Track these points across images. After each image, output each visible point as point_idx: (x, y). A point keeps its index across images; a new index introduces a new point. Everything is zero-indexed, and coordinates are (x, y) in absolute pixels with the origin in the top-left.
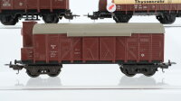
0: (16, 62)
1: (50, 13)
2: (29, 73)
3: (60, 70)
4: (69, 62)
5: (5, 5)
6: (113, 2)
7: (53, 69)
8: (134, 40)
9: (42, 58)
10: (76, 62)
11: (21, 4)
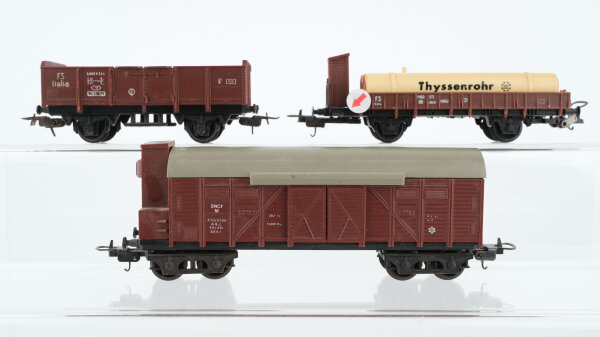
0: (126, 242)
1: (205, 114)
2: (159, 270)
3: (230, 264)
4: (253, 246)
5: (92, 94)
6: (363, 86)
7: (215, 260)
8: (411, 194)
9: (189, 235)
10: (270, 245)
11: (131, 92)
